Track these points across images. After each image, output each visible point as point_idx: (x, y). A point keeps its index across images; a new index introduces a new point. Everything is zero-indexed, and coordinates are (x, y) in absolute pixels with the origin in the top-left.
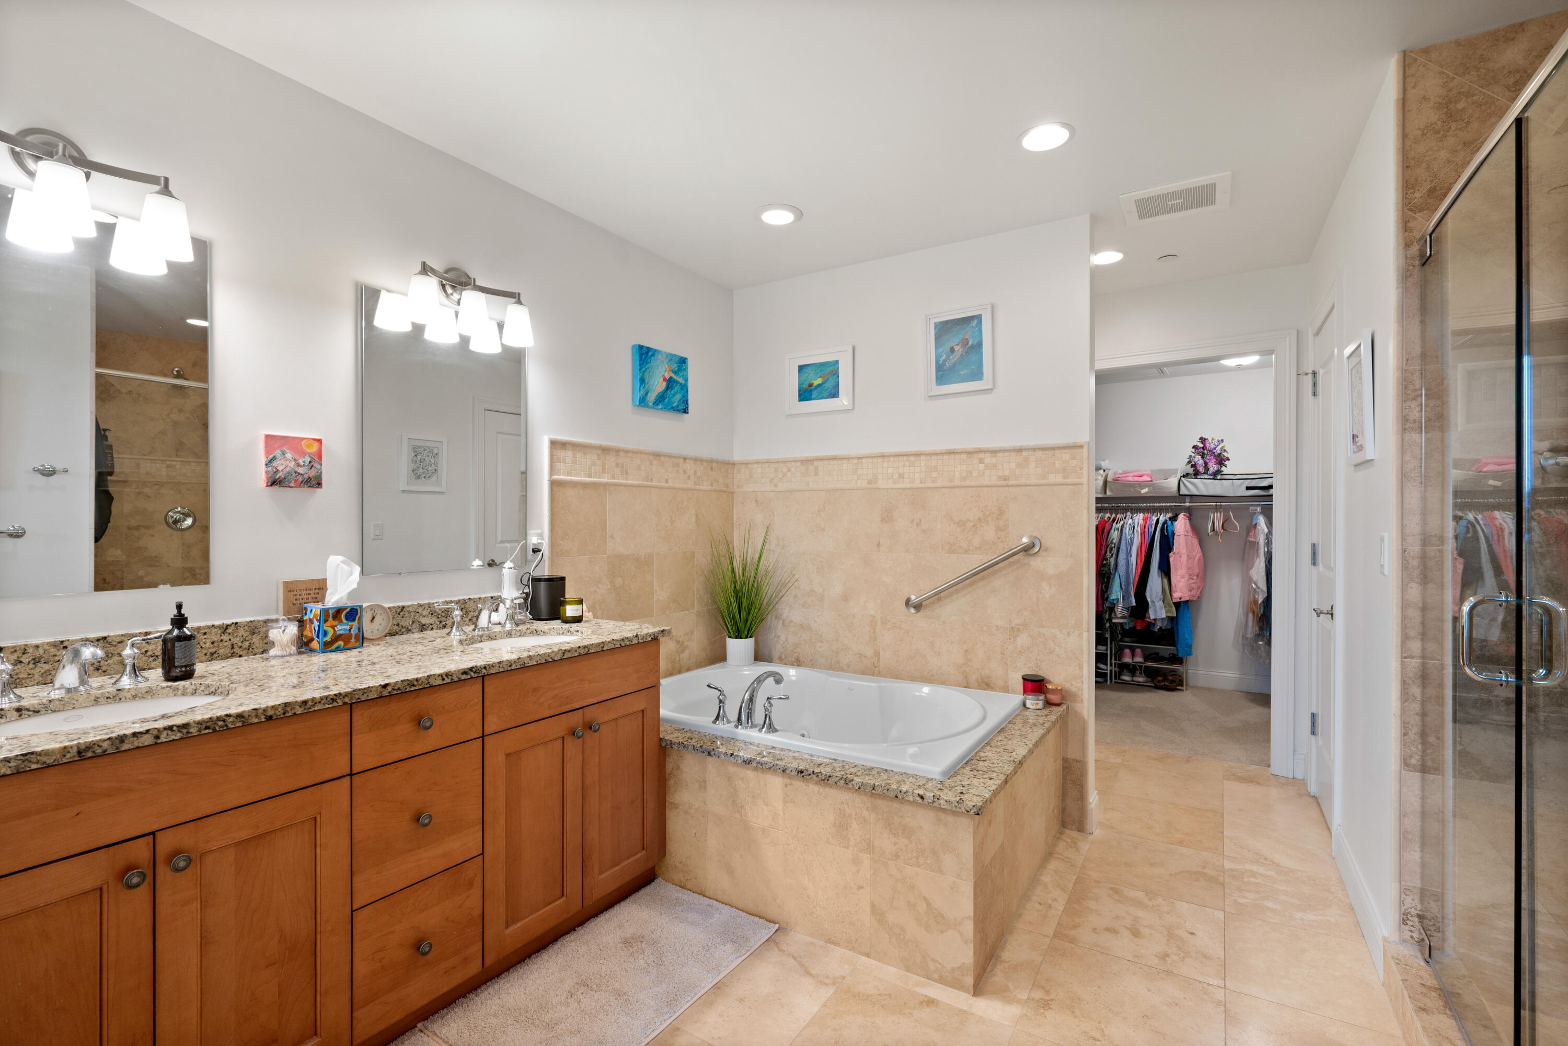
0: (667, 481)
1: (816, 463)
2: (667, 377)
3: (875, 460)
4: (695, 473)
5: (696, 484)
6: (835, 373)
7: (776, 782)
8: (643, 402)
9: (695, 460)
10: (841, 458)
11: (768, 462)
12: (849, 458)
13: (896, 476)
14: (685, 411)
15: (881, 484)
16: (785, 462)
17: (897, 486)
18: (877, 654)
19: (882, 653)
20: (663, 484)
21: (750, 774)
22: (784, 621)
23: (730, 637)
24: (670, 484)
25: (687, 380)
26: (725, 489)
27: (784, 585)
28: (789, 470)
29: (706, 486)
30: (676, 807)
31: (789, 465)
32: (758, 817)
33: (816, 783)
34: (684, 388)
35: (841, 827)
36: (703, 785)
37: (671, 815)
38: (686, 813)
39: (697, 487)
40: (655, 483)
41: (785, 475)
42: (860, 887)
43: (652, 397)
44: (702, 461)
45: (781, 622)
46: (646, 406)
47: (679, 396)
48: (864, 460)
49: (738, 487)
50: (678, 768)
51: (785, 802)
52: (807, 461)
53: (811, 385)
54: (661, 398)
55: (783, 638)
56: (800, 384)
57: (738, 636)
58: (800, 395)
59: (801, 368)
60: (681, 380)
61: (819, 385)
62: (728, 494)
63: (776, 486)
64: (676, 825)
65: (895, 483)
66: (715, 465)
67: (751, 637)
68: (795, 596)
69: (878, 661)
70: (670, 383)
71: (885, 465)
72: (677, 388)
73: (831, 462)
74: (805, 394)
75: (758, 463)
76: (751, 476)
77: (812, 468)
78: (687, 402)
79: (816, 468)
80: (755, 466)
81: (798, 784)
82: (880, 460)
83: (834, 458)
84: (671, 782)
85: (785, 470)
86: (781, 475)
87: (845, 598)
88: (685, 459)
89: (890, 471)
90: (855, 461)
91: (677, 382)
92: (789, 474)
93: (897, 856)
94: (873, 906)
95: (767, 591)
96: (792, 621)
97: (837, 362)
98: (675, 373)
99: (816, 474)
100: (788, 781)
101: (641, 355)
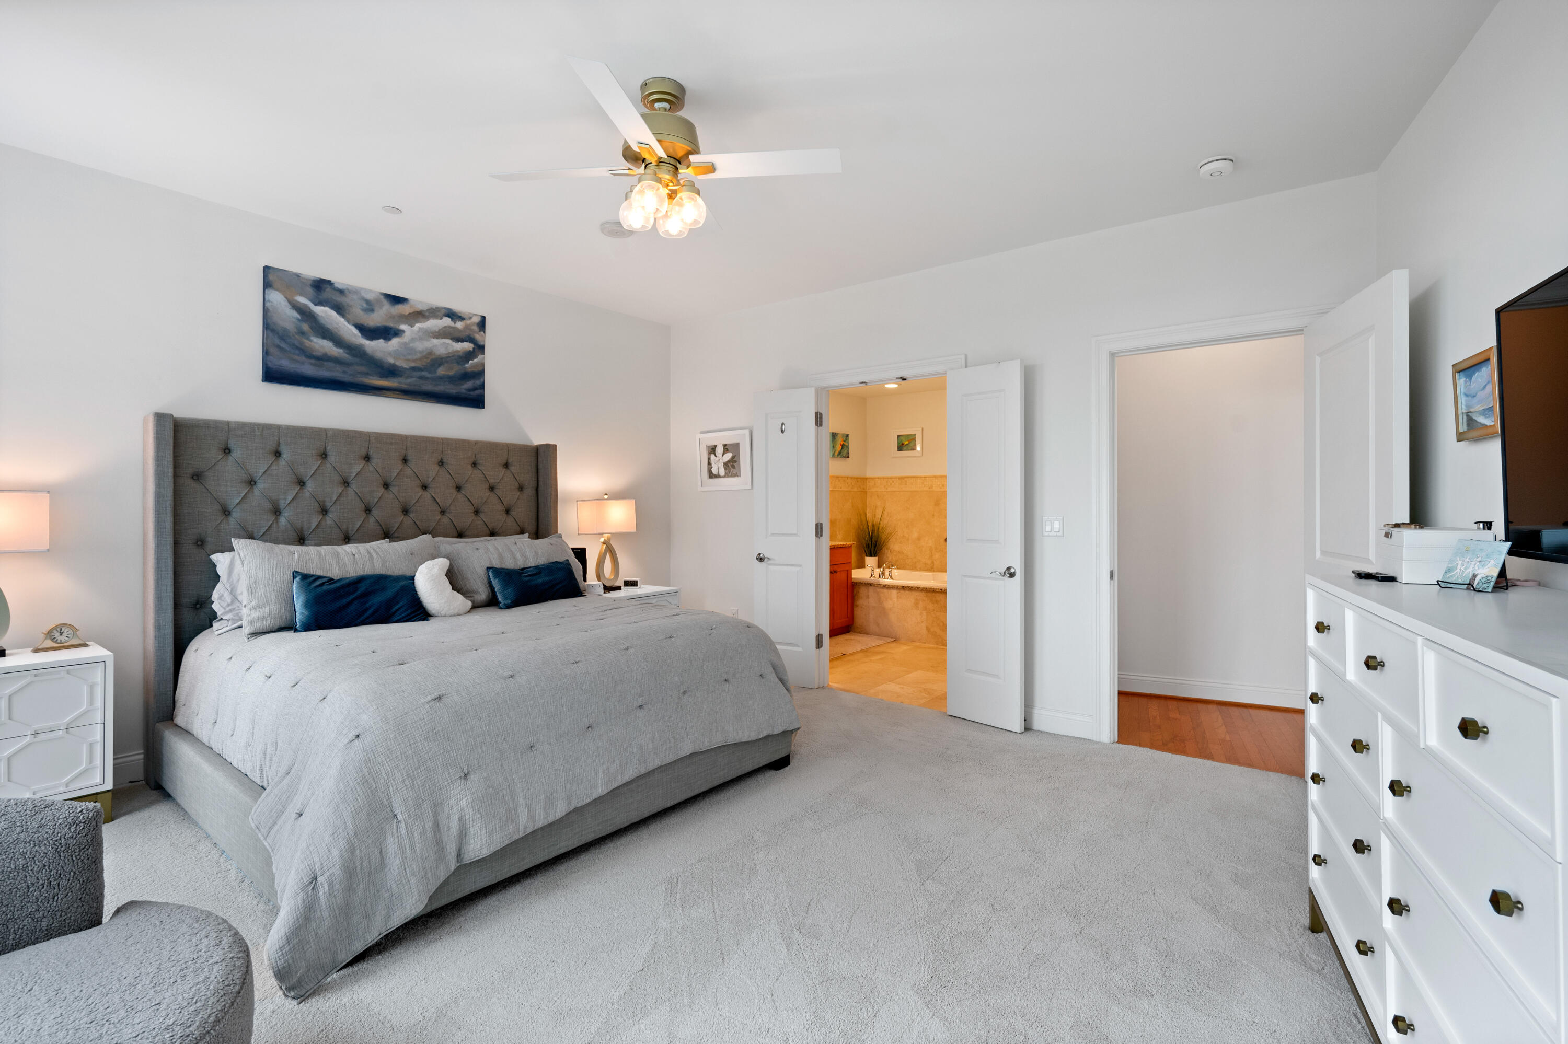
0: (841, 488)
1: (906, 479)
2: (842, 444)
3: (932, 478)
4: (851, 483)
5: (852, 488)
6: (914, 439)
7: (894, 592)
8: (833, 455)
9: (851, 478)
10: (917, 477)
11: (884, 478)
12: (920, 477)
13: (941, 486)
14: (848, 457)
15: (934, 489)
16: (891, 478)
17: (941, 490)
18: (933, 563)
19: (935, 562)
20: (840, 489)
21: (885, 591)
22: (891, 550)
23: (867, 556)
24: (842, 489)
25: (849, 444)
26: (863, 490)
27: (891, 534)
28: (893, 482)
29: (855, 489)
30: (857, 606)
31: (893, 479)
32: (888, 605)
33: (908, 591)
34: (848, 447)
35: (916, 604)
36: (868, 597)
37: (855, 609)
38: (862, 607)
39: (852, 490)
40: (837, 489)
41: (891, 484)
42: (922, 622)
43: (837, 453)
44: (854, 478)
45: (889, 551)
46: (835, 457)
47: (846, 451)
48: (927, 478)
49: (869, 489)
50: (858, 592)
51: (897, 598)
52: (901, 478)
53: (903, 444)
54: (840, 453)
55: (890, 558)
56: (898, 443)
57: (871, 556)
58: (898, 448)
59: (899, 436)
60: (847, 444)
61: (907, 445)
62: (864, 492)
63: (887, 489)
64: (858, 612)
65: (941, 488)
66: (859, 479)
67: (876, 556)
68: (896, 539)
69: (933, 566)
70: (843, 446)
71: (936, 481)
72: (845, 448)
73: (912, 479)
74: (901, 447)
75: (878, 478)
76: (875, 484)
77: (903, 481)
78: (849, 453)
79: (906, 481)
80: (877, 479)
81: (902, 592)
82: (934, 478)
83: (914, 477)
84: (856, 597)
85: (891, 482)
86: (889, 484)
87: (919, 539)
88: (848, 478)
89: (939, 483)
90: (923, 479)
91: (845, 445)
92: (893, 484)
93: (934, 610)
94: (927, 627)
95: (884, 537)
96: (894, 550)
97: (915, 435)
98: (844, 441)
99: (906, 484)
100: (898, 591)
101: (833, 436)
